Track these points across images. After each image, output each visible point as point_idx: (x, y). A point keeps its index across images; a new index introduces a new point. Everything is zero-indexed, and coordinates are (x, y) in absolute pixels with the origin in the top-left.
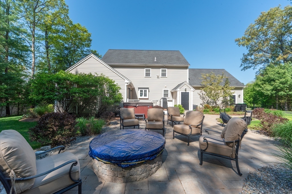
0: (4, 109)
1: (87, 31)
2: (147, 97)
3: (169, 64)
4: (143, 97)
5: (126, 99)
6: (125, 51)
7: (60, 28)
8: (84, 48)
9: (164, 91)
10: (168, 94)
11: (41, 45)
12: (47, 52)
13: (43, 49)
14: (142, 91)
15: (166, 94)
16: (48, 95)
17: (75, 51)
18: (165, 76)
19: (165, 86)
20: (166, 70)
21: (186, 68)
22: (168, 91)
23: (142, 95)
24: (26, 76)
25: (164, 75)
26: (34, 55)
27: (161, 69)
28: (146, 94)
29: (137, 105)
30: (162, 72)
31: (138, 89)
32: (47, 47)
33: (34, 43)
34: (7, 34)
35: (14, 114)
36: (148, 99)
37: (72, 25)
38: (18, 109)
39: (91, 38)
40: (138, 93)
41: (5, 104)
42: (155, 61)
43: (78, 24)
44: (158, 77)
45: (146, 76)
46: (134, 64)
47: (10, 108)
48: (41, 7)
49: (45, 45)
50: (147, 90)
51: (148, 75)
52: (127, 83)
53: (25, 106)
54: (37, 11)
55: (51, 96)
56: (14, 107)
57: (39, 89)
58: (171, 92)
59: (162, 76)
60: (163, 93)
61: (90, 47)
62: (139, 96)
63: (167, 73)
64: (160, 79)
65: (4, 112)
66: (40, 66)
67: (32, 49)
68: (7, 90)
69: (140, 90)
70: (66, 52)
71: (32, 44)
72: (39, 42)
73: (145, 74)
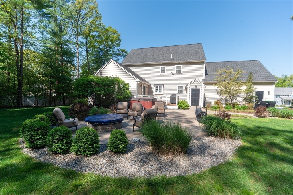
0: (61, 100)
1: (117, 32)
2: (162, 93)
3: (184, 60)
4: (158, 93)
5: (136, 95)
6: (146, 49)
7: (96, 34)
8: (115, 48)
9: (179, 87)
10: (182, 90)
11: (83, 50)
12: (87, 55)
13: (84, 53)
14: (157, 88)
15: (180, 90)
16: (82, 92)
17: (108, 51)
18: (180, 72)
19: (180, 82)
20: (181, 66)
21: (202, 63)
22: (182, 87)
23: (157, 91)
24: (74, 76)
25: (178, 71)
26: (79, 59)
27: (176, 66)
28: (161, 90)
29: (140, 100)
30: (177, 69)
31: (154, 85)
32: (87, 51)
33: (78, 50)
34: (62, 46)
35: (67, 104)
36: (163, 94)
37: (105, 29)
38: (70, 101)
39: (120, 38)
40: (154, 89)
41: (62, 97)
42: (171, 58)
43: (110, 27)
44: (173, 74)
45: (161, 73)
46: (150, 62)
47: (65, 99)
48: (82, 19)
49: (86, 49)
50: (162, 86)
51: (163, 72)
52: (138, 82)
53: (73, 99)
54: (79, 22)
55: (84, 93)
56: (67, 99)
57: (78, 88)
58: (185, 88)
59: (177, 72)
60: (177, 89)
61: (120, 46)
62: (154, 92)
63: (181, 69)
64: (175, 75)
65: (62, 103)
66: (83, 66)
67: (77, 55)
68: (63, 87)
69: (155, 86)
70: (101, 53)
71: (77, 50)
72: (81, 48)
73: (160, 71)
